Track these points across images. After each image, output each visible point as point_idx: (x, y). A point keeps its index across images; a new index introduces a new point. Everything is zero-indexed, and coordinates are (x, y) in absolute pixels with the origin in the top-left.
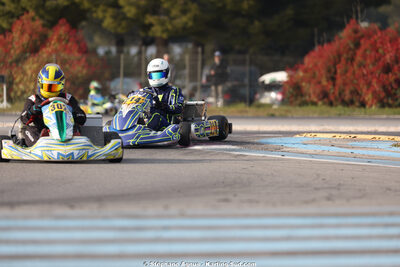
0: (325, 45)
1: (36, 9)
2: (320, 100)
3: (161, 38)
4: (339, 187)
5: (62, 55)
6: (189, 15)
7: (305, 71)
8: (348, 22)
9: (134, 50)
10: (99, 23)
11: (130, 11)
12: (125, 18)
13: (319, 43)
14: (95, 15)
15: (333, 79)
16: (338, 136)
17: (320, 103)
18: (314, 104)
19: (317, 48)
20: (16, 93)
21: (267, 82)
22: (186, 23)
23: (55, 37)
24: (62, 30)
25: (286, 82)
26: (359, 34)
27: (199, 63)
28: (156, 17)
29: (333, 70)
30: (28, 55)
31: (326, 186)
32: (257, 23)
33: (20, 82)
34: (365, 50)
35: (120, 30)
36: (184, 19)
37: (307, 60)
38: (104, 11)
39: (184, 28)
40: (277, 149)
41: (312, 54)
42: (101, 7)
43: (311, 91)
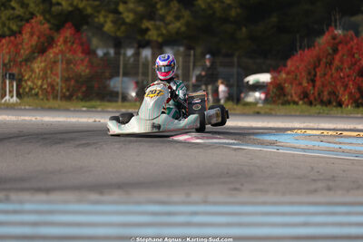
0: (306, 50)
1: (43, 13)
2: (301, 99)
3: (157, 41)
4: (333, 178)
5: (68, 55)
6: (182, 21)
7: (288, 73)
8: (328, 29)
9: (130, 52)
10: (100, 27)
11: (129, 17)
12: (124, 23)
13: (300, 48)
14: (96, 20)
15: (313, 81)
16: (325, 133)
17: (301, 102)
18: (296, 103)
19: (299, 53)
20: (24, 89)
21: (251, 83)
22: (179, 28)
23: (61, 40)
24: (68, 32)
25: (271, 83)
26: (338, 40)
27: (191, 64)
28: (152, 22)
29: (313, 73)
30: (36, 55)
31: (322, 177)
32: (244, 30)
33: (28, 79)
34: (343, 55)
35: (119, 34)
36: (178, 24)
37: (289, 63)
38: (105, 17)
39: (177, 33)
40: (272, 144)
41: (295, 58)
42: (103, 13)
43: (293, 92)
